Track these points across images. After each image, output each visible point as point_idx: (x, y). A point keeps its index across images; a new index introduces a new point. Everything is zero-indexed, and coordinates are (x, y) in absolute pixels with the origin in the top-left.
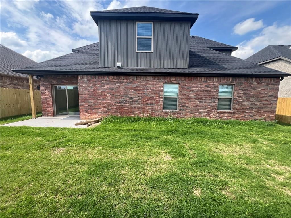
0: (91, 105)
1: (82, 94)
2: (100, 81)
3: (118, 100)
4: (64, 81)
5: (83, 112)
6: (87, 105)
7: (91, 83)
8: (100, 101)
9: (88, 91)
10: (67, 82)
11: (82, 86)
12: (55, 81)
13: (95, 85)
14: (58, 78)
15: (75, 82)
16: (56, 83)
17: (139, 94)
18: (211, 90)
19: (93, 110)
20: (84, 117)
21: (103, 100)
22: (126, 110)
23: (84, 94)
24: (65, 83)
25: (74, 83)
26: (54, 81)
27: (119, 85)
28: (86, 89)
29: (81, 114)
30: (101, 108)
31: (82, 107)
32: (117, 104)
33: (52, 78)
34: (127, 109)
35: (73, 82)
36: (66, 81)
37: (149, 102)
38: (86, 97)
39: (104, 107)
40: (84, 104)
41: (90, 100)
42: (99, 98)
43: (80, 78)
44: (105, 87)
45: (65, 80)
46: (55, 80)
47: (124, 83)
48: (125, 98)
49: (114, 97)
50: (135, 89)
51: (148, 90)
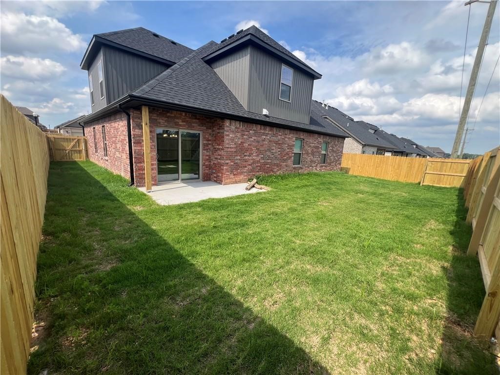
0: (237, 163)
1: (228, 148)
2: (248, 130)
3: (262, 156)
4: (178, 122)
5: (227, 173)
6: (232, 163)
7: (238, 132)
8: (247, 158)
9: (235, 144)
10: (185, 123)
11: (228, 135)
12: (162, 119)
13: (243, 135)
14: (168, 114)
15: (197, 125)
16: (166, 124)
17: (279, 148)
19: (239, 169)
20: (228, 181)
21: (249, 156)
22: (268, 167)
23: (230, 148)
24: (180, 125)
26: (161, 121)
27: (265, 137)
28: (232, 140)
29: (225, 176)
30: (246, 167)
31: (227, 166)
32: (261, 161)
33: (158, 113)
34: (269, 166)
35: (193, 125)
36: (182, 122)
37: (285, 158)
38: (232, 152)
39: (249, 165)
40: (229, 161)
41: (236, 156)
42: (245, 154)
43: (227, 123)
44: (252, 140)
45: (181, 121)
46: (163, 118)
47: (268, 135)
48: (268, 153)
49: (259, 152)
50: (276, 143)
51: (285, 144)
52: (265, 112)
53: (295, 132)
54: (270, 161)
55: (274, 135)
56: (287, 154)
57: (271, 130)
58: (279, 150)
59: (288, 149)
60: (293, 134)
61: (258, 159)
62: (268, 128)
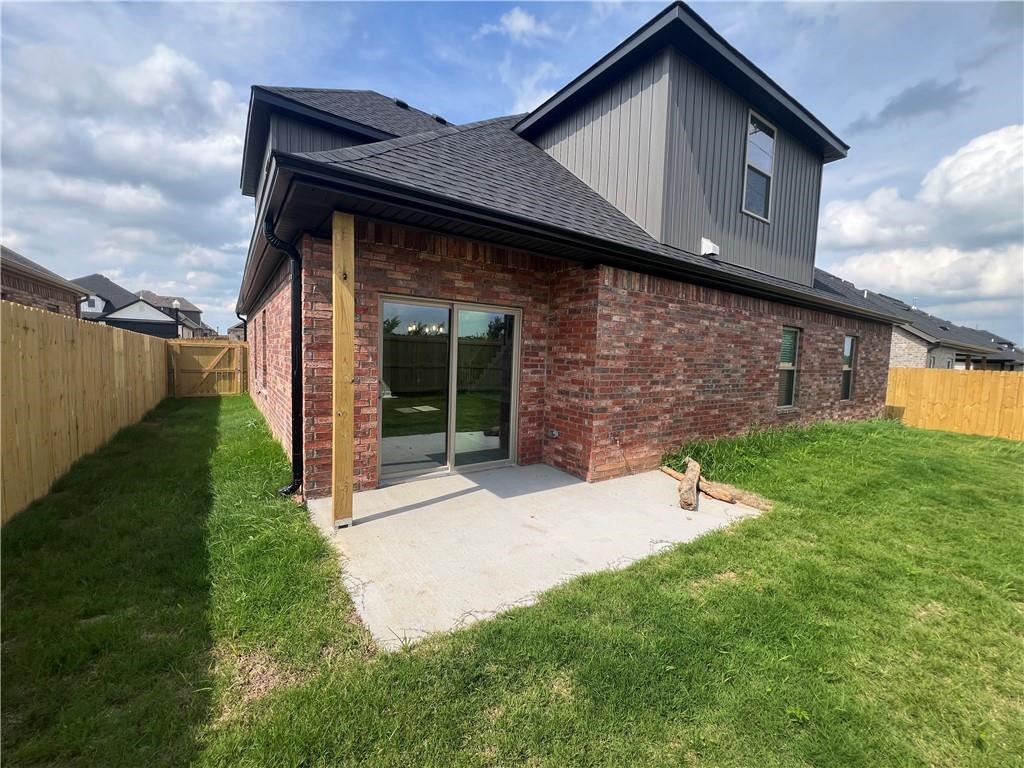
0: (632, 407)
1: (607, 358)
2: (663, 301)
3: (701, 381)
4: (452, 282)
5: (603, 442)
6: (618, 409)
7: (637, 308)
8: (659, 388)
9: (627, 345)
10: (471, 285)
11: (608, 318)
12: (404, 272)
13: (650, 317)
14: (423, 256)
15: (507, 289)
16: (414, 285)
17: (744, 357)
18: (836, 349)
19: (636, 427)
20: (605, 467)
21: (666, 383)
22: (714, 417)
23: (614, 358)
24: (459, 291)
25: (498, 293)
26: (399, 275)
27: (707, 323)
28: (620, 332)
29: (597, 450)
30: (656, 418)
31: (601, 418)
32: (697, 399)
33: (391, 251)
34: (716, 412)
35: (496, 288)
36: (465, 279)
37: (759, 385)
38: (619, 370)
39: (666, 411)
40: (609, 402)
41: (631, 383)
42: (656, 376)
43: (606, 276)
44: (674, 331)
45: (460, 276)
46: (407, 267)
47: (717, 318)
48: (717, 374)
49: (693, 370)
50: (737, 341)
51: (759, 344)
52: (707, 247)
53: (781, 308)
54: (719, 397)
55: (733, 318)
56: (763, 373)
57: (723, 303)
58: (744, 362)
59: (766, 358)
60: (779, 313)
61: (687, 390)
62: (716, 297)
